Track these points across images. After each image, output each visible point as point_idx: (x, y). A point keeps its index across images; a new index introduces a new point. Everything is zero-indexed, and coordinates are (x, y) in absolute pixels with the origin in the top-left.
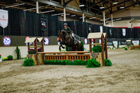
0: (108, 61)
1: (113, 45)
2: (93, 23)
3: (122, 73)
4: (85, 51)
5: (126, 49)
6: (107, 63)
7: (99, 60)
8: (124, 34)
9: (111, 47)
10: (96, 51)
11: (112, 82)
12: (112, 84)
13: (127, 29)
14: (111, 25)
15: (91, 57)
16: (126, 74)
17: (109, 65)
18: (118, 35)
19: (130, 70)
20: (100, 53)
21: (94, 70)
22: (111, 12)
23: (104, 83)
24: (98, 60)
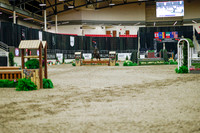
0: (48, 82)
1: (56, 58)
2: (28, 26)
3: (66, 97)
4: (15, 66)
5: (74, 65)
6: (46, 84)
7: (35, 80)
8: (72, 44)
9: (54, 61)
10: (30, 66)
11: (52, 110)
12: (52, 113)
13: (76, 36)
14: (55, 30)
15: (23, 75)
16: (71, 99)
17: (49, 87)
18: (64, 44)
19: (77, 94)
20: (37, 70)
21: (28, 95)
22: (55, 13)
23: (40, 113)
24: (33, 80)
